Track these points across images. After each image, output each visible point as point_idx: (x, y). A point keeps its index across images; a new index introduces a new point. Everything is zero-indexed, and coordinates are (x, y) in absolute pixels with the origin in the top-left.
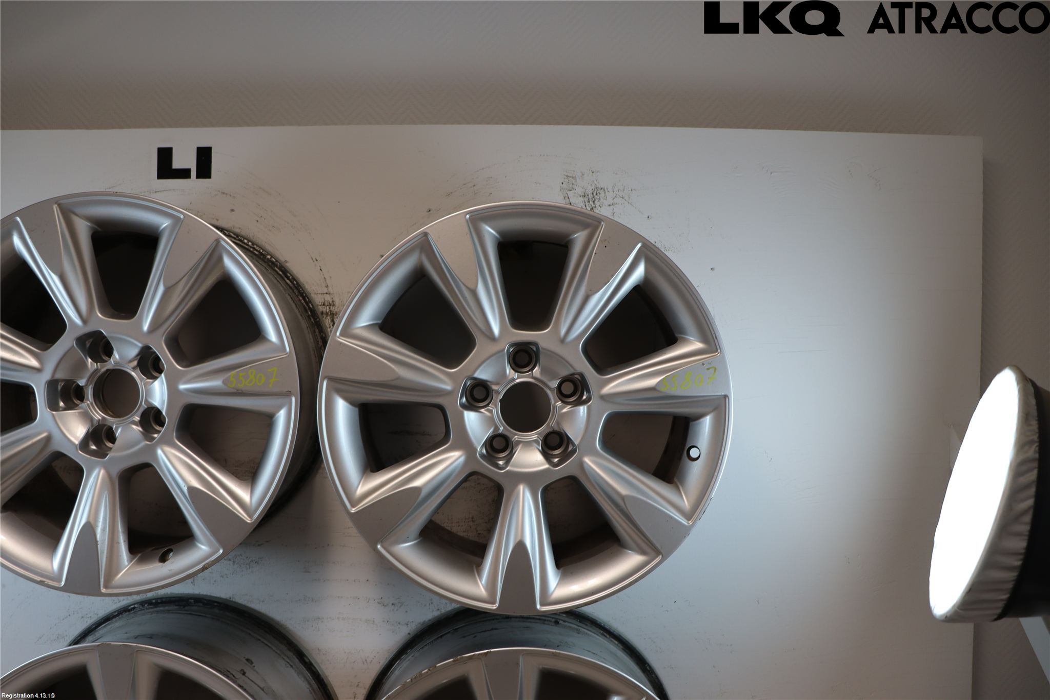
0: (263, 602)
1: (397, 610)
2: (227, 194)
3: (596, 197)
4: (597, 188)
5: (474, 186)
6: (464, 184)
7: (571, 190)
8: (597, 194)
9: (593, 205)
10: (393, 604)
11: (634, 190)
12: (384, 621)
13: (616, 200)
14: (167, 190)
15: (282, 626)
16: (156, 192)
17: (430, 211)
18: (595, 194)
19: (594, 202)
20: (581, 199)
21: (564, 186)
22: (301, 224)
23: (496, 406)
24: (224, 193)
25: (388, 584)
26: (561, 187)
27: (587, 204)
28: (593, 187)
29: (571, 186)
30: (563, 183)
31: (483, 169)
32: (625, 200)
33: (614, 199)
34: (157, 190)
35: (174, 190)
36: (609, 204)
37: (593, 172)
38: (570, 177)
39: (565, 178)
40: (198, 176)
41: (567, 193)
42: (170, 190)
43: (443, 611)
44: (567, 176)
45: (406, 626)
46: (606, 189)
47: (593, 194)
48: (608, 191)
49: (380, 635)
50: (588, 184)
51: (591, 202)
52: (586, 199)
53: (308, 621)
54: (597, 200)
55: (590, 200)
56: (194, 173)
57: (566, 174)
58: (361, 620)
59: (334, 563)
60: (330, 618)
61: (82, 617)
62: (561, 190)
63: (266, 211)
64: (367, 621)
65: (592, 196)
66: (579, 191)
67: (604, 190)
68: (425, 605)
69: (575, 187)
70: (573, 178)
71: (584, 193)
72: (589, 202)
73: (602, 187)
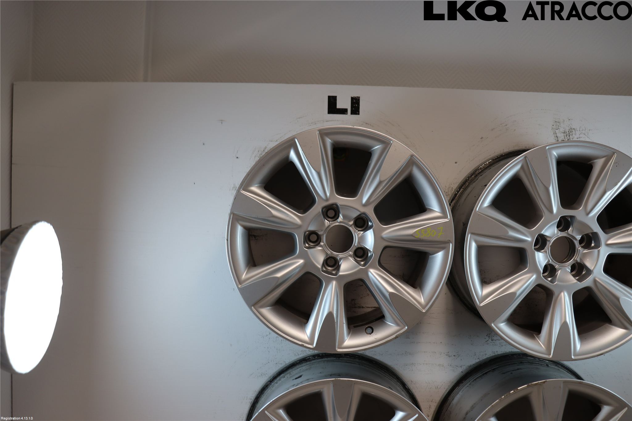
0: (382, 355)
1: (456, 359)
2: (369, 124)
3: (570, 133)
4: (571, 129)
5: (506, 125)
6: (501, 124)
7: (557, 129)
8: (571, 132)
9: (569, 138)
10: (454, 356)
11: (591, 130)
12: (448, 365)
13: (581, 136)
14: (333, 121)
15: (392, 368)
16: (327, 121)
17: (482, 138)
18: (570, 132)
19: (569, 136)
20: (563, 134)
21: (554, 127)
22: (411, 143)
23: (548, 249)
24: (367, 124)
25: (452, 344)
26: (552, 127)
27: (566, 137)
28: (569, 128)
29: (557, 127)
30: (553, 125)
31: (511, 116)
32: (586, 136)
33: (580, 135)
34: (328, 120)
35: (338, 120)
36: (577, 137)
37: (569, 120)
38: (557, 122)
39: (554, 123)
40: (352, 114)
41: (555, 131)
42: (335, 120)
43: (481, 359)
44: (556, 121)
45: (460, 368)
46: (576, 129)
47: (569, 132)
48: (577, 131)
49: (446, 373)
50: (567, 126)
51: (568, 136)
52: (565, 135)
53: (407, 365)
54: (571, 135)
55: (567, 135)
56: (349, 111)
57: (555, 120)
58: (436, 365)
59: (423, 333)
60: (419, 364)
61: (276, 364)
62: (552, 129)
63: (391, 134)
64: (439, 365)
65: (568, 133)
66: (562, 130)
67: (575, 130)
68: (472, 356)
69: (559, 128)
70: (558, 122)
71: (564, 131)
72: (567, 136)
73: (574, 128)
